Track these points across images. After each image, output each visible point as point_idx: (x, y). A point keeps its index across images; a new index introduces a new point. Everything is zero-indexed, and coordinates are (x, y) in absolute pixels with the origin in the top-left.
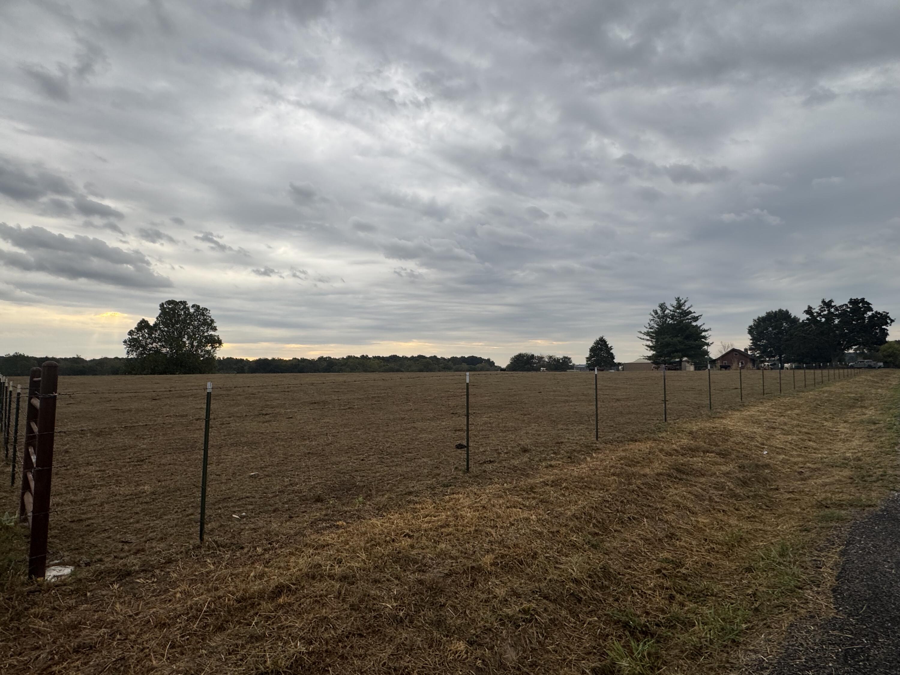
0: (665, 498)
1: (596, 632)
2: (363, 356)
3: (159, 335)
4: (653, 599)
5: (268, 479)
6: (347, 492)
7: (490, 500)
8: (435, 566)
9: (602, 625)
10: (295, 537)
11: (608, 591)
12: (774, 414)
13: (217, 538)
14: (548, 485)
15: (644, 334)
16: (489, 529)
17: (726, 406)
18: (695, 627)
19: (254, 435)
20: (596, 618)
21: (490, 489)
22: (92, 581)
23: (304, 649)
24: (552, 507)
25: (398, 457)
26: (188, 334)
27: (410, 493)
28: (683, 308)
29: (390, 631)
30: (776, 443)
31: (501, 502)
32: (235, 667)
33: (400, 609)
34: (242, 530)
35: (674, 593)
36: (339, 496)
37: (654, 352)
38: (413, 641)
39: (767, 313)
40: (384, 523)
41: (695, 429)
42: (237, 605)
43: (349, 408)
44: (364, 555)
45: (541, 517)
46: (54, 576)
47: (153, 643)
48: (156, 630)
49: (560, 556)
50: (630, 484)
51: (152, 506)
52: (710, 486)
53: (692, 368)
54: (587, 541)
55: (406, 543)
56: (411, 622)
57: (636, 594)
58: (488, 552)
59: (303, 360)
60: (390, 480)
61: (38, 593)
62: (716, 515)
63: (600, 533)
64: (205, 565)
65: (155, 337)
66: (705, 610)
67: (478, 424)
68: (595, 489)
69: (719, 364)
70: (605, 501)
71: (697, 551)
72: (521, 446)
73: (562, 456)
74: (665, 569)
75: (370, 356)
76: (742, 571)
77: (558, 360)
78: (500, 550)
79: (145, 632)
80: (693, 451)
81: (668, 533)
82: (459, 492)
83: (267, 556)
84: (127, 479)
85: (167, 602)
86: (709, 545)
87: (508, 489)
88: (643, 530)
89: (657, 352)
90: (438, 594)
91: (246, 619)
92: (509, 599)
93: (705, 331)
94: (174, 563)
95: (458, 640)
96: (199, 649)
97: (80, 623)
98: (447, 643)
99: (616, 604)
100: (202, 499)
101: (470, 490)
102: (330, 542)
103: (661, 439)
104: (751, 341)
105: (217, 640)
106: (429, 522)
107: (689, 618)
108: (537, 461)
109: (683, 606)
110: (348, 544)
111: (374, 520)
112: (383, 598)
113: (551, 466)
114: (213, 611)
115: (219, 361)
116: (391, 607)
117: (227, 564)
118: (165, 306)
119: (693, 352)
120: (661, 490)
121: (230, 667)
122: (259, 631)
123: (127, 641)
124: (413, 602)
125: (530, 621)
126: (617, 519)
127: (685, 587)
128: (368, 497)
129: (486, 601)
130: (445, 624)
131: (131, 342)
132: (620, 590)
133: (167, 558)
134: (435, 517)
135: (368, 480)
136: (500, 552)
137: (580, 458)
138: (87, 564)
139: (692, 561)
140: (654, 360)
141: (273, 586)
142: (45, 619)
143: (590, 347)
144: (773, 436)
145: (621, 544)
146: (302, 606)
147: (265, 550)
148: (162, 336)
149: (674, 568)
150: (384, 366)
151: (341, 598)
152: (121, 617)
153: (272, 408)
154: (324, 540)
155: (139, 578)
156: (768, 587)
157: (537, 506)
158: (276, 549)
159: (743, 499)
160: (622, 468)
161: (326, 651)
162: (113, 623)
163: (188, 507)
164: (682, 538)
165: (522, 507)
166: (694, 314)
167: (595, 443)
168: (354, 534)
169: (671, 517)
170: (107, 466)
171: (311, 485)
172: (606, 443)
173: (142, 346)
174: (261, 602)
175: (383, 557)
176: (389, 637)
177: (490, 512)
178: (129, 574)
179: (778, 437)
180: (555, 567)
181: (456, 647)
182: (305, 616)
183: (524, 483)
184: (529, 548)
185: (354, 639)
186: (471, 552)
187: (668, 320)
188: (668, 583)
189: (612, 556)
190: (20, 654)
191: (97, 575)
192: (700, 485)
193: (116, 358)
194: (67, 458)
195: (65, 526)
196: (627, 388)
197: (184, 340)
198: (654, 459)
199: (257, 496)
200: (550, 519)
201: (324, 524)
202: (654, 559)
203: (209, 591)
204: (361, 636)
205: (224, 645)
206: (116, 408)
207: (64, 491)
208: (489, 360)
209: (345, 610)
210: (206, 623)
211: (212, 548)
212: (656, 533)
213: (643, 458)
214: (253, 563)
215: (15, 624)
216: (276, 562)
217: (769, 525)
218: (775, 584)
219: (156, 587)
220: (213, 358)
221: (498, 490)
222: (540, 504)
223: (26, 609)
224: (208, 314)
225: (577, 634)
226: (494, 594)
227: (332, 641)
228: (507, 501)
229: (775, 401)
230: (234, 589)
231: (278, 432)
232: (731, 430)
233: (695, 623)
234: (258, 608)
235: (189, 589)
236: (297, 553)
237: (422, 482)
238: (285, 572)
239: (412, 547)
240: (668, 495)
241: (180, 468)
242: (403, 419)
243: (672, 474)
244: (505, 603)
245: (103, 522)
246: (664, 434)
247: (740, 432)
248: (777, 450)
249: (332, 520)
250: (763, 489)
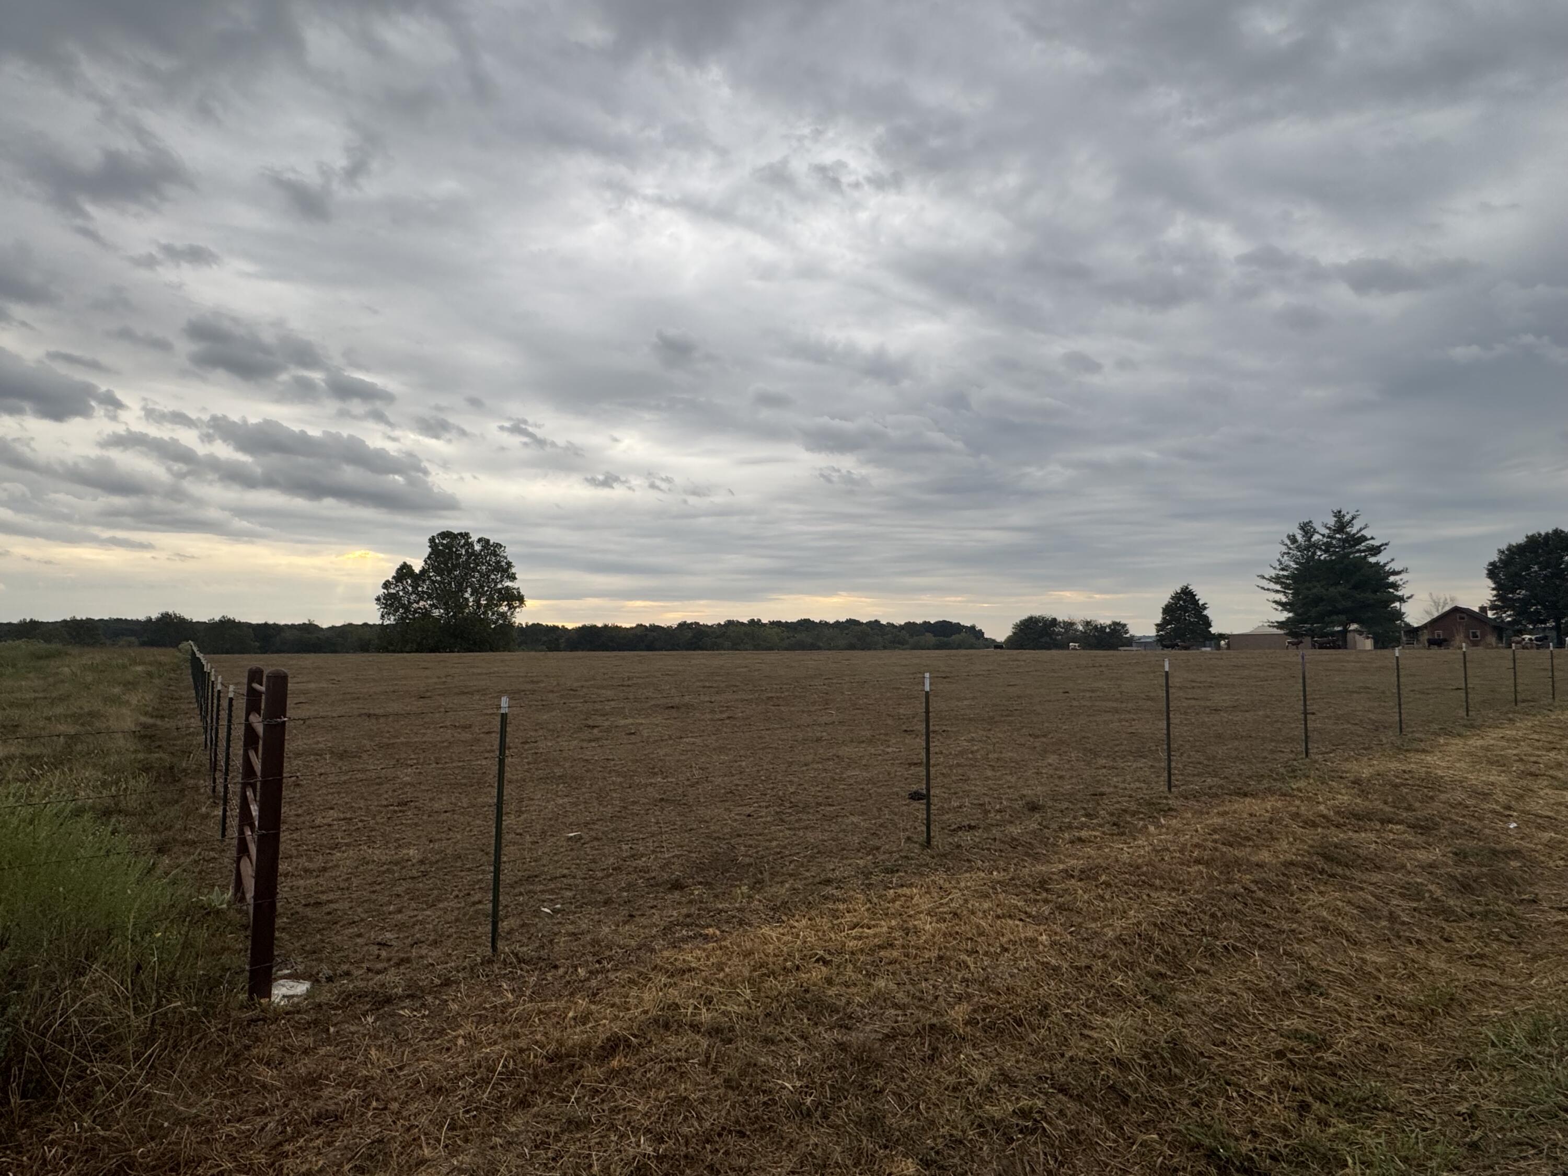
0: (1298, 911)
1: (1155, 1162)
2: (753, 620)
3: (428, 588)
4: (1268, 1108)
5: (596, 843)
6: (722, 873)
7: (966, 901)
8: (867, 1020)
9: (1165, 1148)
10: (638, 952)
11: (1181, 1086)
12: (1537, 744)
13: (517, 947)
14: (1073, 876)
15: (1270, 580)
16: (964, 957)
17: (1435, 727)
18: (1347, 1170)
19: (574, 763)
20: (1155, 1136)
21: (968, 880)
22: (336, 1008)
23: (650, 1150)
24: (1080, 920)
25: (809, 813)
26: (471, 585)
27: (828, 882)
28: (1348, 530)
29: (789, 1129)
30: (1536, 806)
31: (986, 906)
32: (544, 1171)
33: (806, 1093)
34: (556, 934)
35: (1310, 1099)
36: (709, 880)
37: (1291, 615)
38: (829, 1151)
39: (1527, 537)
40: (783, 935)
41: (1366, 773)
42: (547, 1066)
43: (729, 718)
44: (748, 991)
45: (1058, 938)
46: (284, 996)
47: (424, 1120)
48: (429, 1097)
49: (1092, 1014)
50: (1230, 881)
51: (421, 885)
52: (1392, 891)
53: (1368, 644)
54: (1143, 987)
55: (818, 973)
56: (825, 1117)
57: (1235, 1094)
58: (960, 999)
59: (654, 628)
60: (794, 855)
61: (262, 1023)
62: (1402, 948)
63: (1169, 973)
64: (498, 992)
65: (423, 592)
66: (1367, 1137)
67: (951, 754)
68: (1162, 888)
69: (1425, 637)
70: (1179, 912)
71: (1360, 1019)
72: (1028, 799)
73: (1102, 821)
74: (1292, 1050)
75: (765, 621)
76: (1449, 1066)
77: (1103, 628)
78: (982, 996)
79: (412, 1099)
80: (1360, 818)
81: (1303, 982)
82: (912, 884)
83: (594, 983)
84: (383, 835)
85: (444, 1051)
86: (1385, 1009)
87: (999, 882)
88: (1252, 972)
89: (1296, 614)
90: (871, 1070)
91: (561, 1092)
92: (996, 1088)
93: (1395, 573)
94: (454, 986)
95: (903, 1156)
96: (492, 1135)
97: (320, 1076)
98: (886, 1160)
99: (1195, 1112)
100: (495, 876)
101: (932, 881)
102: (693, 965)
103: (1296, 793)
104: (1495, 592)
105: (518, 1122)
106: (860, 938)
107: (1336, 1151)
108: (1055, 831)
109: (1325, 1125)
110: (723, 970)
111: (766, 930)
112: (780, 1070)
113: (1080, 839)
114: (512, 1073)
115: (521, 629)
116: (791, 1088)
117: (533, 993)
118: (437, 541)
119: (1370, 614)
120: (1292, 895)
121: (538, 1170)
122: (580, 1113)
123: (386, 1112)
124: (829, 1082)
125: (1033, 1131)
126: (1202, 948)
127: (1331, 1089)
128: (758, 885)
129: (955, 1089)
130: (882, 1126)
131: (387, 600)
132: (1203, 1086)
133: (443, 977)
134: (869, 928)
135: (757, 852)
136: (981, 1000)
137: (1135, 826)
138: (330, 979)
139: (1349, 1039)
140: (1291, 630)
141: (602, 1036)
142: (272, 1065)
143: (1163, 605)
144: (1531, 790)
145: (1209, 998)
146: (648, 1075)
147: (591, 972)
148: (432, 589)
149: (1310, 1050)
150: (788, 638)
151: (710, 1067)
152: (378, 1071)
153: (604, 715)
154: (684, 960)
155: (403, 1008)
156: (1502, 1103)
157: (1052, 916)
158: (608, 971)
159: (1459, 920)
160: (1216, 849)
161: (686, 1157)
162: (367, 1080)
163: (474, 890)
164: (1330, 991)
165: (1023, 916)
166: (1371, 542)
167: (1166, 798)
168: (732, 953)
169: (1309, 950)
170: (355, 812)
171: (664, 859)
172: (1186, 798)
173: (403, 606)
174: (585, 1063)
175: (779, 997)
176: (788, 1140)
177: (965, 923)
178: (388, 1000)
179: (1542, 793)
180: (1081, 1034)
181: (900, 1169)
182: (652, 1093)
183: (1032, 870)
184: (1034, 996)
185: (731, 1139)
186: (930, 998)
187: (1319, 553)
188: (1298, 1080)
189: (1191, 1019)
190: (240, 1120)
191: (343, 999)
192: (1371, 888)
193: (366, 625)
194: (298, 795)
195: (297, 913)
196: (1233, 685)
197: (467, 595)
198: (1279, 832)
199: (580, 874)
200: (1074, 943)
201: (684, 932)
202: (1273, 1030)
203: (505, 1037)
204: (742, 1134)
205: (528, 1131)
206: (366, 711)
207: (295, 853)
208: (973, 627)
209: (716, 1087)
210: (501, 1092)
211: (510, 964)
212: (1278, 979)
213: (1259, 831)
214: (572, 994)
215: (231, 1071)
216: (607, 994)
217: (1513, 976)
218: (1515, 1099)
219: (427, 1025)
220: (511, 625)
221: (982, 883)
222: (1057, 914)
223: (247, 1048)
224: (502, 554)
225: (1120, 1162)
226: (970, 1076)
227: (694, 1140)
228: (998, 906)
229: (1539, 717)
230: (543, 1038)
231: (613, 760)
232: (1442, 777)
233: (1346, 1160)
234: (580, 1072)
235: (476, 1032)
236: (641, 981)
237: (850, 861)
238: (621, 1014)
239: (829, 981)
240: (1305, 907)
241: (462, 819)
242: (819, 740)
243: (1315, 864)
244: (989, 1095)
245: (351, 908)
246: (1302, 784)
247: (1461, 782)
248: (1539, 821)
249: (697, 926)
250: (1504, 899)
